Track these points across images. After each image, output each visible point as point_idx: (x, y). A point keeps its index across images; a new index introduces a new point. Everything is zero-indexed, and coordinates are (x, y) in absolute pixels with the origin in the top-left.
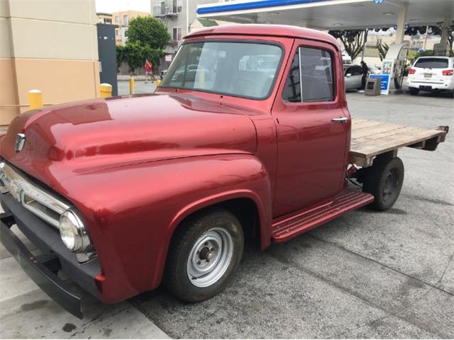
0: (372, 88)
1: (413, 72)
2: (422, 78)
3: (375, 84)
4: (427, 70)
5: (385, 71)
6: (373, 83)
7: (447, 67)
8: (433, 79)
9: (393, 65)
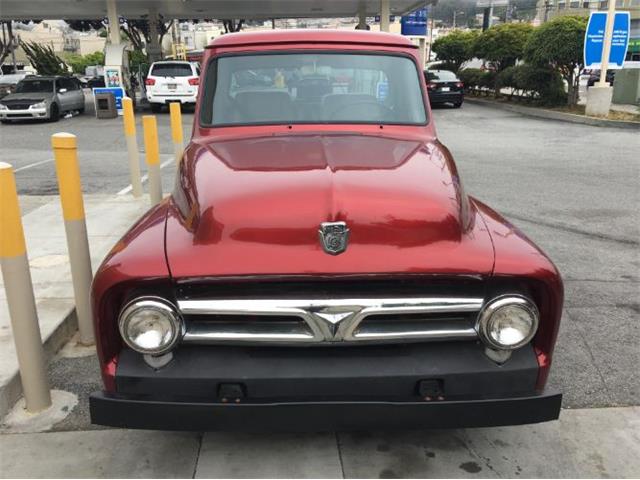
0: (106, 108)
1: (152, 83)
2: (165, 90)
3: (109, 101)
4: (169, 80)
5: (112, 83)
6: (106, 100)
7: (191, 74)
8: (179, 90)
9: (120, 74)
